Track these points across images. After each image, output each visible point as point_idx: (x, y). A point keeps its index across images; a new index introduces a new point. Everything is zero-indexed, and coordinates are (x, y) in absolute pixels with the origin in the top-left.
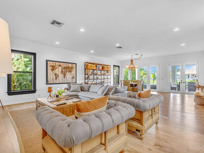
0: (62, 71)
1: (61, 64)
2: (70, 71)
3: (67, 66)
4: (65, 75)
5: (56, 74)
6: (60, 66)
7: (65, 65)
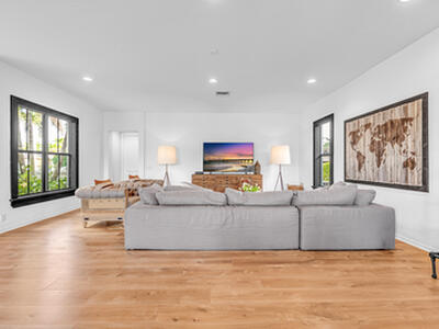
0: (373, 142)
1: (371, 119)
2: (398, 139)
3: (388, 119)
4: (379, 156)
5: (359, 154)
6: (367, 126)
7: (379, 120)
